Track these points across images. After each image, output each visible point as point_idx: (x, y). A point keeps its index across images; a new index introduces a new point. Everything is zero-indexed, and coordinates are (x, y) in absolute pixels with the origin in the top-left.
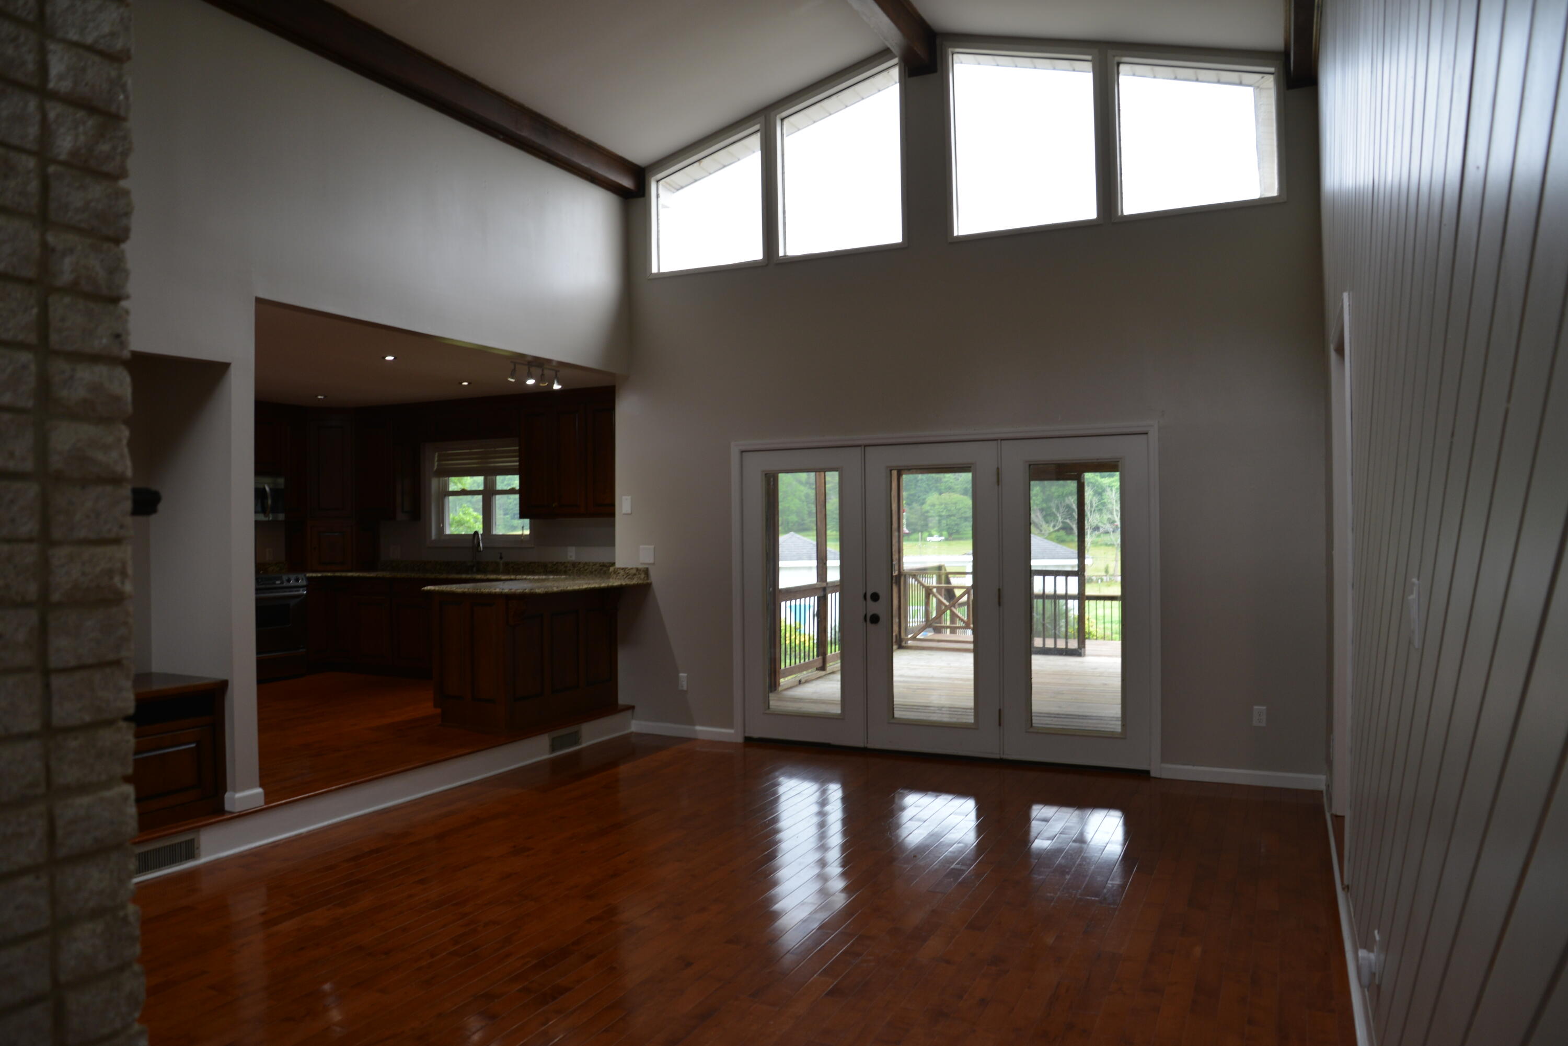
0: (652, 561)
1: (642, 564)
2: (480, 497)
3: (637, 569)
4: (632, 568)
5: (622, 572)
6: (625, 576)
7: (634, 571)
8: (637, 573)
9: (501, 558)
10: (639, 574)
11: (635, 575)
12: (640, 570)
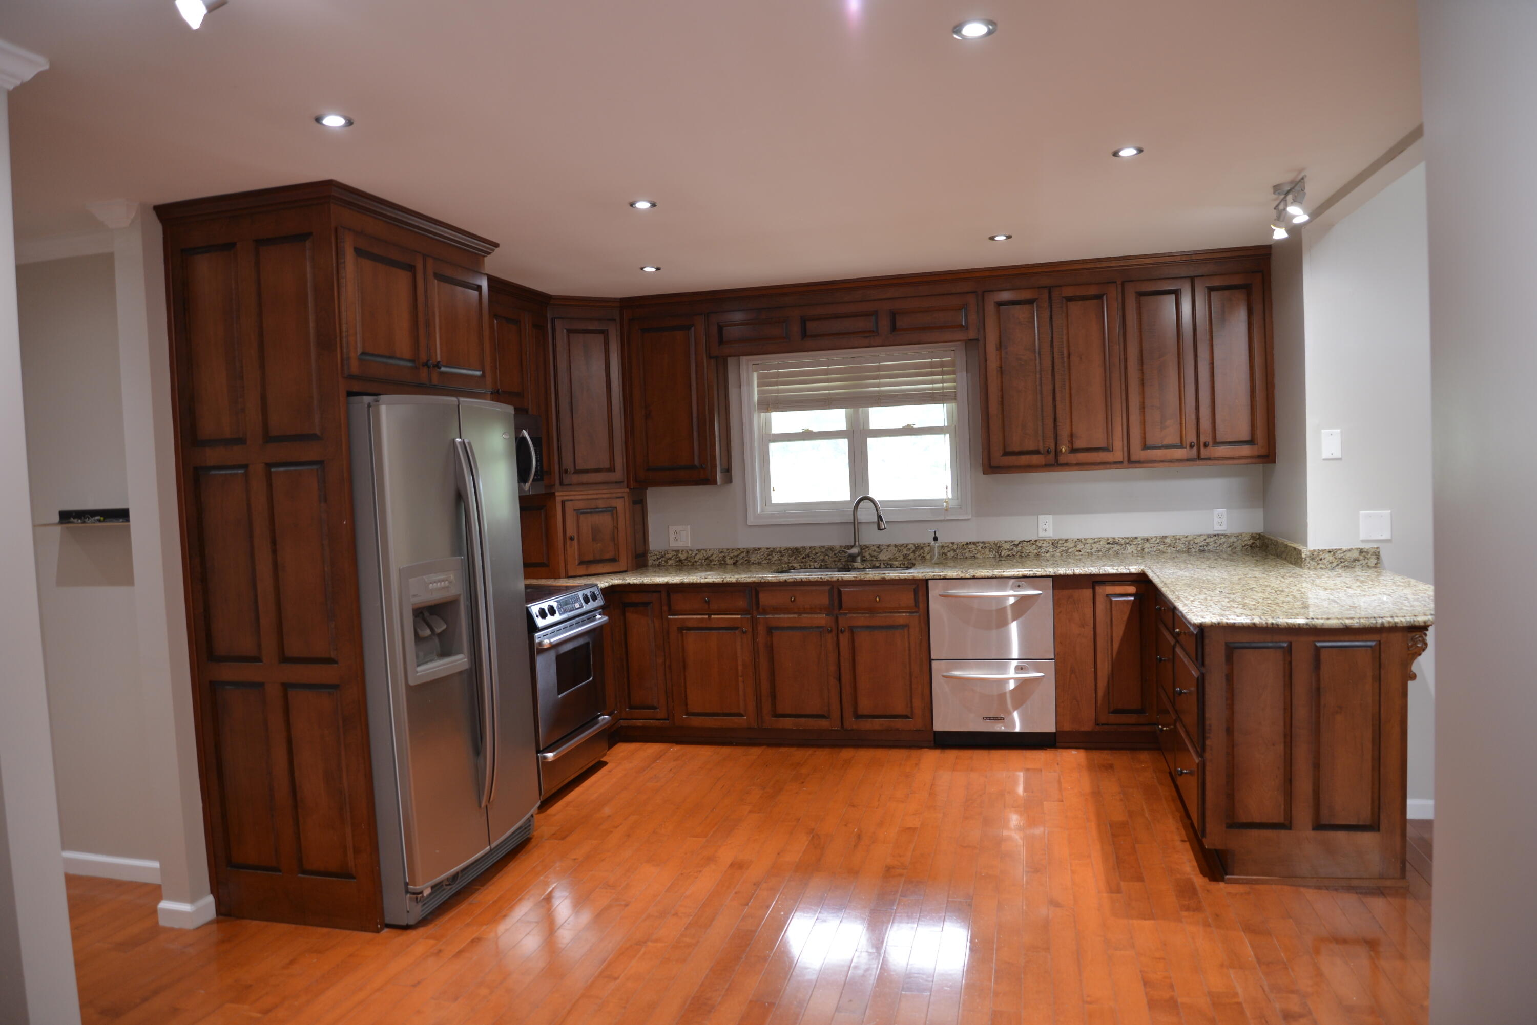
0: (1386, 535)
1: (1363, 541)
2: (844, 443)
3: (1361, 551)
4: (1350, 550)
5: (1329, 557)
6: (1335, 564)
7: (1356, 554)
8: (1361, 558)
9: (935, 539)
10: (1365, 558)
11: (1356, 560)
12: (1367, 553)
